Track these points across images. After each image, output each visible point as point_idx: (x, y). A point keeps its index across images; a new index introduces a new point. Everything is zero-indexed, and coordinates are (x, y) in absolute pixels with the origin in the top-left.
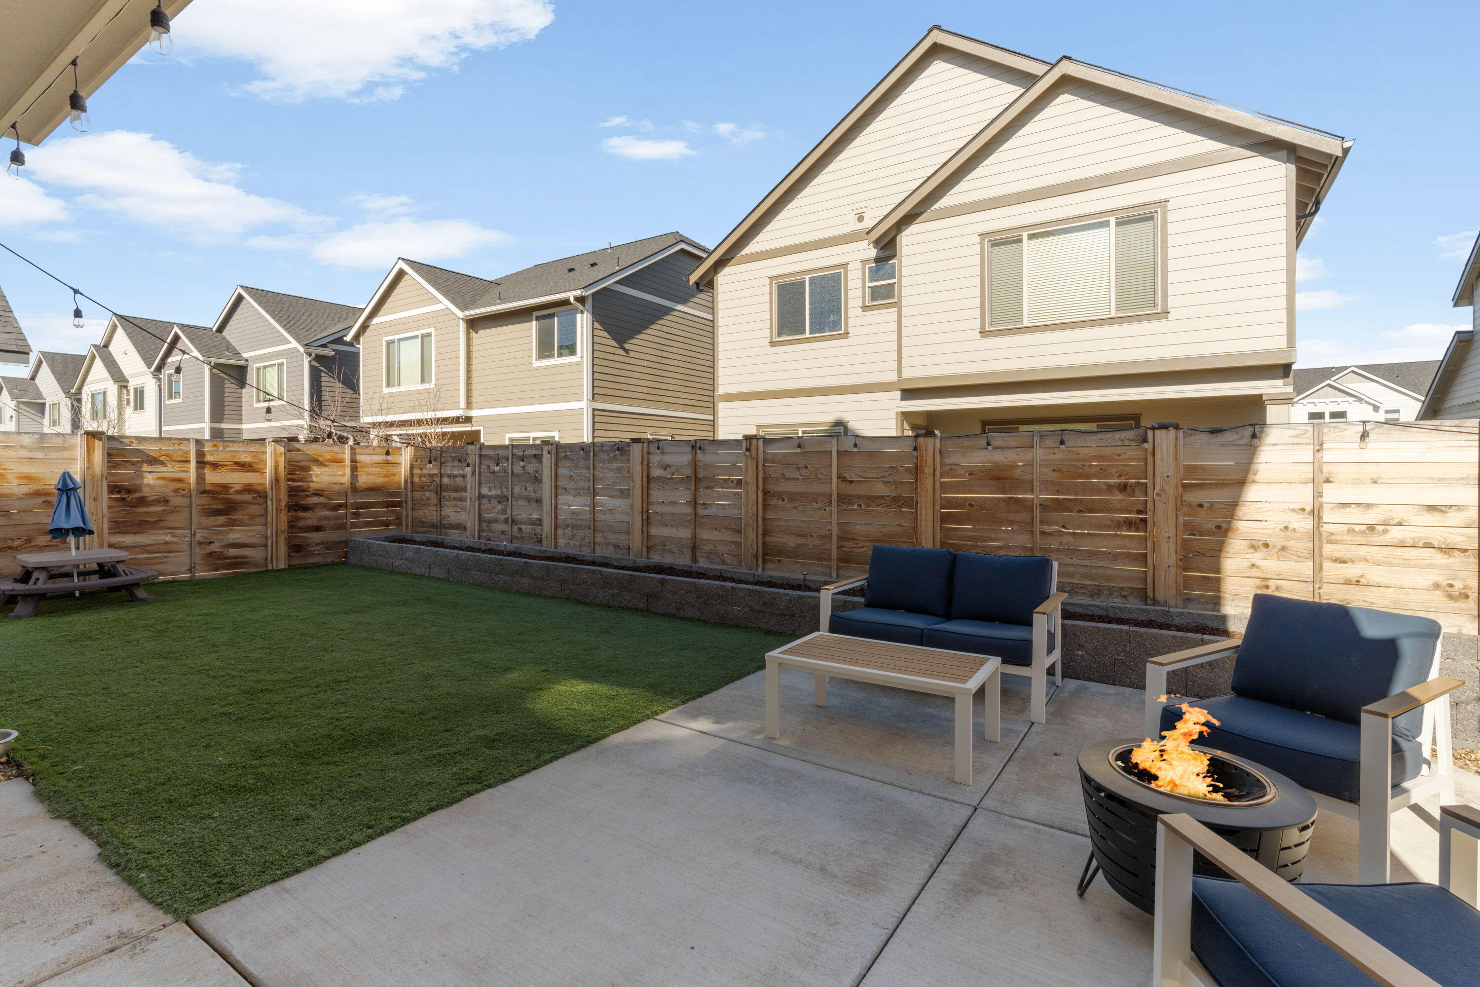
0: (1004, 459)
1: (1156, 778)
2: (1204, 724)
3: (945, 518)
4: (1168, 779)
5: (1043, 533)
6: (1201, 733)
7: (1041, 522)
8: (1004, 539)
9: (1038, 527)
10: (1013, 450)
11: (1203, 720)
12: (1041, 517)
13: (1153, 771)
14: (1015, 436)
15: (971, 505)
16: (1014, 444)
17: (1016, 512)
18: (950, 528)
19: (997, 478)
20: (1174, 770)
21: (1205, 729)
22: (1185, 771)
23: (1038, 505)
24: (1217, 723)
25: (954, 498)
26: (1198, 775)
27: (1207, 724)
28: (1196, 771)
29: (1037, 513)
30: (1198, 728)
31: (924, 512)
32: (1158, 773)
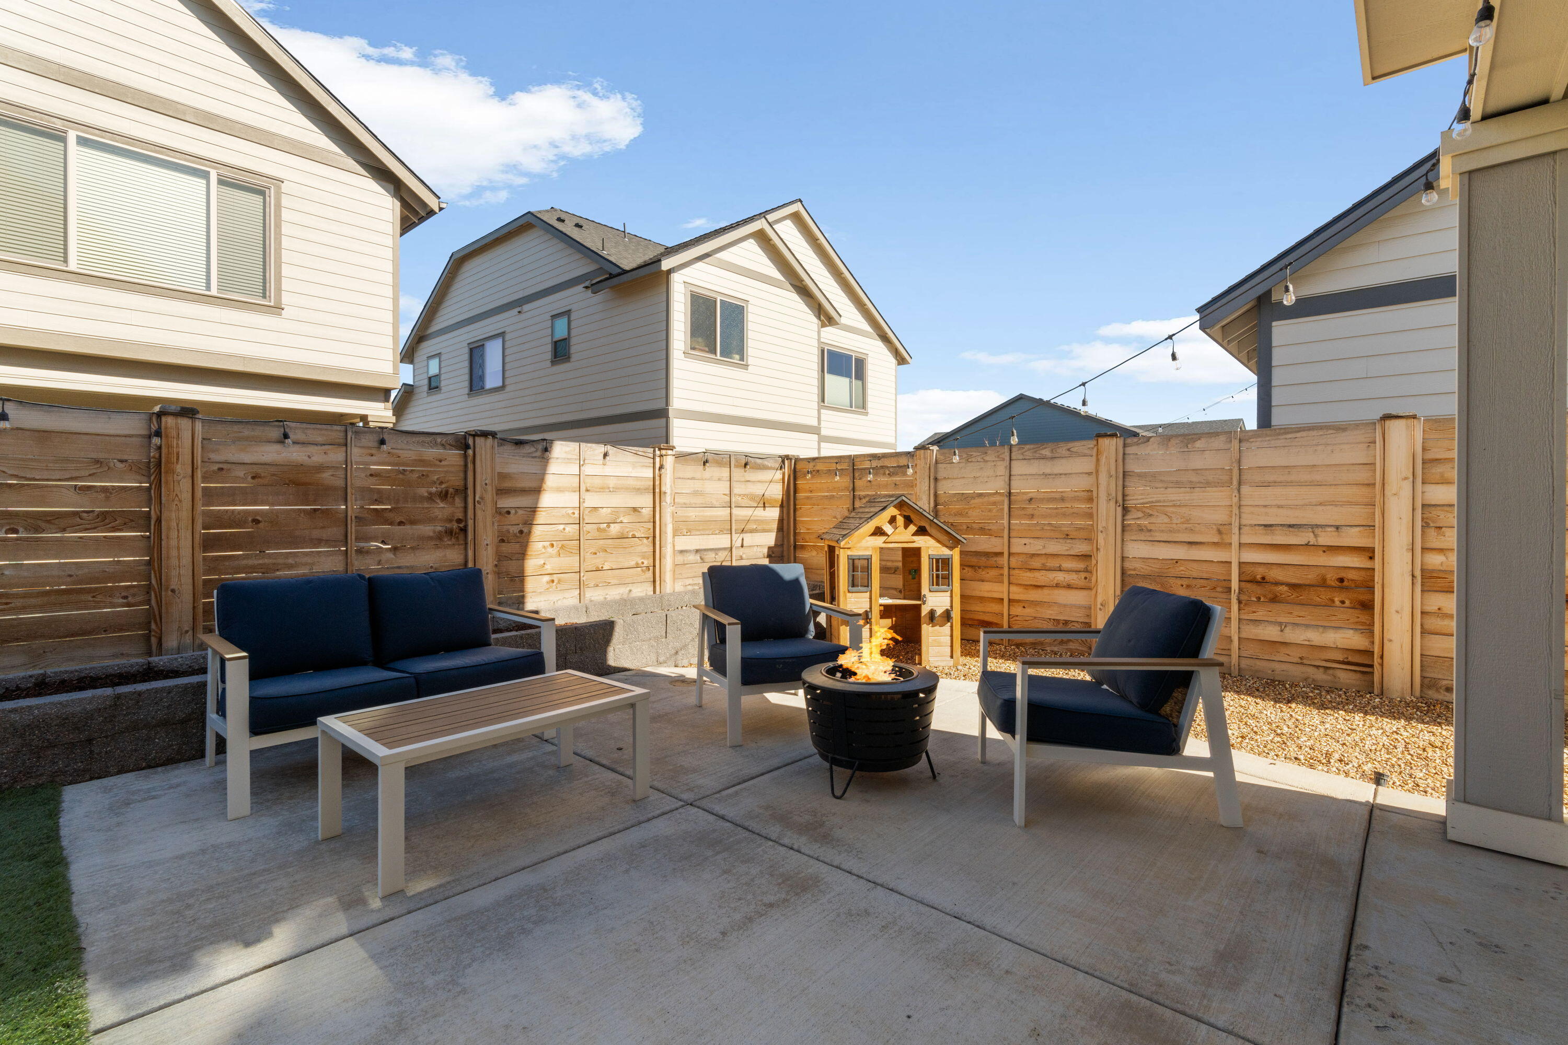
0: (306, 458)
1: (855, 674)
2: (890, 639)
3: (209, 543)
4: (864, 675)
5: (360, 551)
6: (888, 645)
7: (356, 539)
8: (306, 564)
9: (354, 545)
10: (319, 447)
11: (890, 636)
12: (357, 531)
13: (853, 669)
14: (321, 429)
15: (256, 521)
16: (320, 439)
17: (323, 528)
18: (220, 556)
19: (297, 484)
20: (868, 668)
21: (891, 642)
22: (876, 670)
23: (353, 518)
24: (899, 638)
25: (227, 511)
26: (885, 672)
27: (892, 639)
28: (885, 669)
29: (352, 528)
30: (886, 641)
31: (174, 534)
32: (857, 671)
